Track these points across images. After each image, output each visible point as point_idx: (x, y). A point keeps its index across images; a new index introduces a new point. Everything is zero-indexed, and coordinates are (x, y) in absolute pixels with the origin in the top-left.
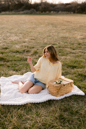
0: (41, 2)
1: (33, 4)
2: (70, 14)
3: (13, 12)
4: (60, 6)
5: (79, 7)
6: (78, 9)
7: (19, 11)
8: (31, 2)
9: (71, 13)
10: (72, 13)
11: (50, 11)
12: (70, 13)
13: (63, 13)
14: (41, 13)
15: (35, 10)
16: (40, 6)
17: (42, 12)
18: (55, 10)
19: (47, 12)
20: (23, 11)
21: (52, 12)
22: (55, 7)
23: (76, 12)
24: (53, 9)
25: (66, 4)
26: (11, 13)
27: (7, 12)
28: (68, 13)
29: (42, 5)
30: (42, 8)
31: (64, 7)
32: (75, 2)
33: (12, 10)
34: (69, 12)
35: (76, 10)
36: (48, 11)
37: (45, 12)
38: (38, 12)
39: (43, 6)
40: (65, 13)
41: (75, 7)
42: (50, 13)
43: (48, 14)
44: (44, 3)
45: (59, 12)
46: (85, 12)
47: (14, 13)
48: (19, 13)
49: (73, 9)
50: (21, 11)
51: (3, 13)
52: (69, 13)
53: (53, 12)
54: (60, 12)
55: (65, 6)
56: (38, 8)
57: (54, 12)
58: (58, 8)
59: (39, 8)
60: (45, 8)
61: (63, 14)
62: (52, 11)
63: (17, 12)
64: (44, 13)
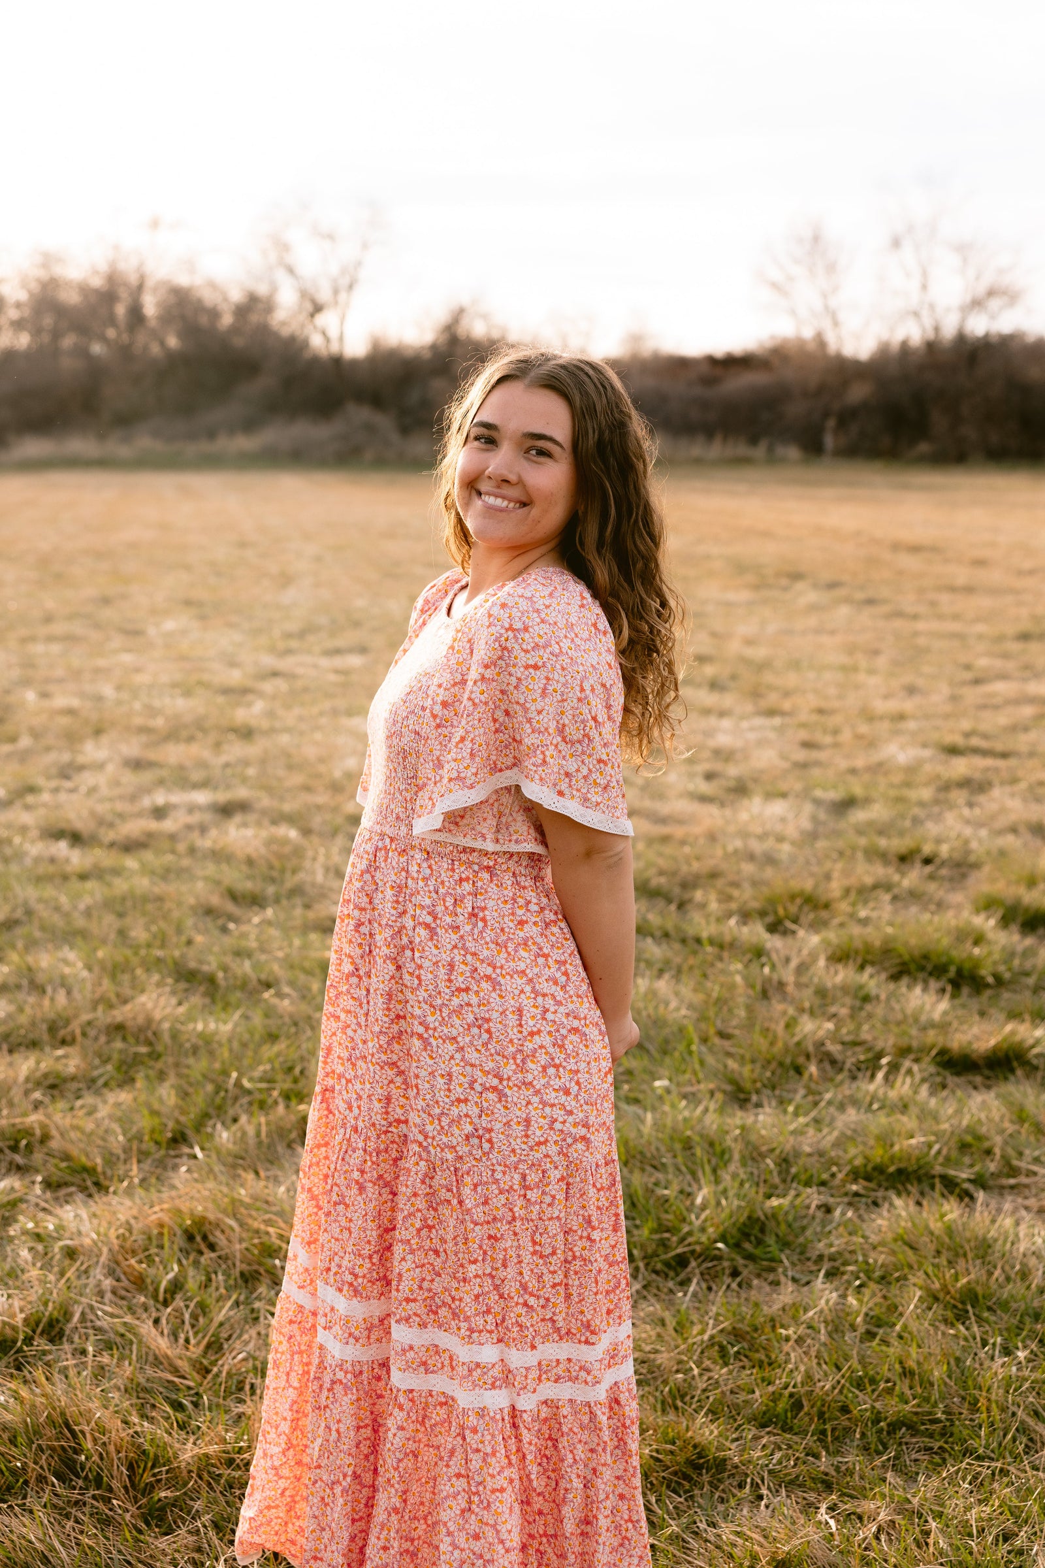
0: (446, 337)
1: (354, 363)
2: (772, 460)
3: (144, 442)
4: (650, 382)
5: (858, 393)
6: (846, 418)
7: (211, 435)
8: (333, 333)
9: (781, 451)
10: (793, 452)
12: (770, 449)
13: (697, 450)
15: (384, 422)
20: (249, 425)
23: (829, 441)
25: (712, 361)
26: (117, 448)
27: (79, 445)
28: (742, 449)
31: (698, 391)
32: (812, 347)
33: (125, 421)
34: (754, 441)
35: (831, 423)
40: (716, 449)
41: (821, 389)
44: (473, 345)
46: (924, 447)
47: (160, 445)
48: (205, 446)
49: (795, 410)
50: (232, 431)
51: (33, 447)
52: (760, 451)
55: (709, 381)
56: (414, 397)
61: (698, 462)
63: (192, 436)
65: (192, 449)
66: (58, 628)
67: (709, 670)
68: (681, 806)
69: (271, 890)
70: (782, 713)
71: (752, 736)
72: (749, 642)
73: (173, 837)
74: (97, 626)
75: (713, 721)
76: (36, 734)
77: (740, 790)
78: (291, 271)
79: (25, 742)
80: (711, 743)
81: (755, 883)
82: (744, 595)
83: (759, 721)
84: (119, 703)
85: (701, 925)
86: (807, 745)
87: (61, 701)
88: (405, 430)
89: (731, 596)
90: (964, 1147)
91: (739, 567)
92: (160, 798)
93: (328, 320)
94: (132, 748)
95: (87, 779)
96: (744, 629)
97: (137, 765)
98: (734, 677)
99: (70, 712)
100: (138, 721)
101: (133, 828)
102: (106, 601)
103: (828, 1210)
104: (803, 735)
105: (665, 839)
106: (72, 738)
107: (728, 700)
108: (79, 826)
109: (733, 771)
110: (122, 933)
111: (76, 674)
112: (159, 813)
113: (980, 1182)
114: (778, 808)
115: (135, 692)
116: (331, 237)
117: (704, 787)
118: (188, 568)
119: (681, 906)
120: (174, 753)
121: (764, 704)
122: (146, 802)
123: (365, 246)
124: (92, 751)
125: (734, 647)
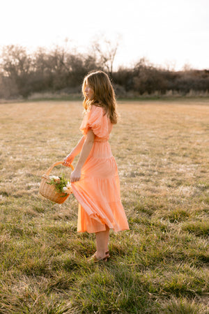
0: (138, 66)
1: (115, 73)
3: (63, 94)
4: (189, 77)
8: (110, 66)
11: (163, 90)
13: (201, 95)
14: (140, 96)
15: (122, 88)
16: (135, 78)
17: (141, 93)
18: (176, 88)
19: (156, 93)
21: (170, 93)
22: (178, 80)
24: (170, 84)
25: (206, 71)
26: (58, 96)
27: (47, 95)
29: (141, 74)
30: (142, 83)
31: (202, 79)
33: (59, 89)
36: (157, 89)
37: (149, 93)
38: (131, 94)
39: (144, 77)
40: (206, 94)
42: (164, 96)
43: (158, 98)
44: (145, 68)
45: (188, 91)
47: (67, 95)
51: (37, 95)
53: (173, 93)
54: (191, 93)
55: (205, 77)
56: (129, 82)
57: (176, 92)
58: (185, 83)
59: (132, 83)
60: (149, 83)
61: (201, 97)
62: (169, 89)
63: (75, 93)
64: (146, 95)
65: (75, 95)
66: (25, 141)
67: (184, 152)
68: (162, 187)
69: (47, 209)
70: (199, 163)
71: (189, 169)
72: (198, 144)
73: (29, 194)
74: (35, 140)
75: (180, 165)
76: (7, 167)
77: (179, 184)
78: (99, 51)
79: (4, 169)
80: (177, 171)
81: (172, 209)
82: (202, 132)
83: (193, 165)
84: (32, 160)
85: (153, 220)
86: (202, 172)
87: (17, 159)
88: (127, 90)
89: (198, 132)
90: (197, 283)
91: (203, 124)
92: (30, 184)
93: (108, 63)
94: (29, 171)
95: (15, 179)
96: (199, 141)
97: (29, 175)
98: (190, 154)
99: (19, 162)
100: (33, 164)
101: (20, 192)
102: (40, 134)
103: (154, 299)
104: (203, 169)
105: (152, 197)
106: (15, 169)
107: (186, 160)
108: (7, 191)
109: (179, 178)
110: (5, 219)
111: (24, 152)
112: (29, 188)
113: (200, 293)
114: (186, 189)
115: (36, 157)
116: (109, 42)
117: (170, 183)
118: (64, 125)
119: (150, 215)
120: (38, 173)
121: (195, 161)
122: (27, 185)
123: (117, 45)
124: (20, 172)
125: (194, 145)
